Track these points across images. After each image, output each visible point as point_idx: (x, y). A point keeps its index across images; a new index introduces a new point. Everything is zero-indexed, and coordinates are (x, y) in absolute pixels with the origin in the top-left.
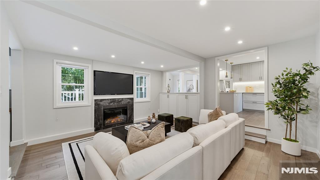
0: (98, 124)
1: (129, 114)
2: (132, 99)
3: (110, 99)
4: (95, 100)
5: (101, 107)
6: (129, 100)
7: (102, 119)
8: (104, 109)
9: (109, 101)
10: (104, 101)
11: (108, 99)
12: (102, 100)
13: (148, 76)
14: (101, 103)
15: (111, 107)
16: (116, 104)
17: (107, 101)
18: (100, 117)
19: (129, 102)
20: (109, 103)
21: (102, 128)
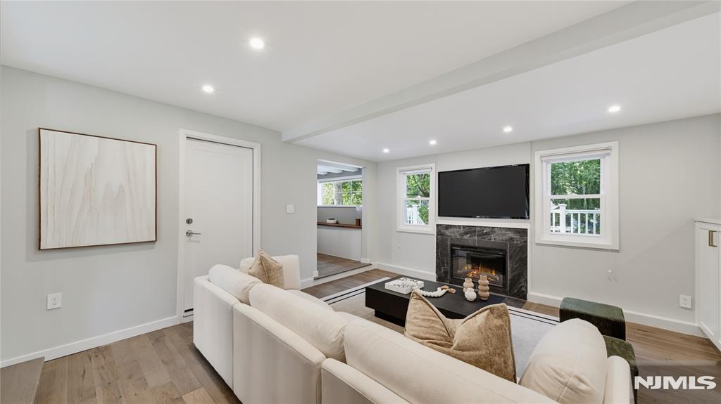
0: (443, 270)
1: (512, 271)
2: (524, 232)
3: (464, 227)
4: (438, 226)
5: (447, 240)
6: (511, 234)
7: (447, 263)
8: (452, 245)
9: (462, 231)
10: (452, 230)
11: (459, 226)
12: (448, 227)
13: (608, 154)
14: (447, 232)
15: (466, 244)
16: (476, 238)
17: (458, 229)
18: (445, 259)
19: (512, 239)
20: (462, 235)
21: (447, 280)
